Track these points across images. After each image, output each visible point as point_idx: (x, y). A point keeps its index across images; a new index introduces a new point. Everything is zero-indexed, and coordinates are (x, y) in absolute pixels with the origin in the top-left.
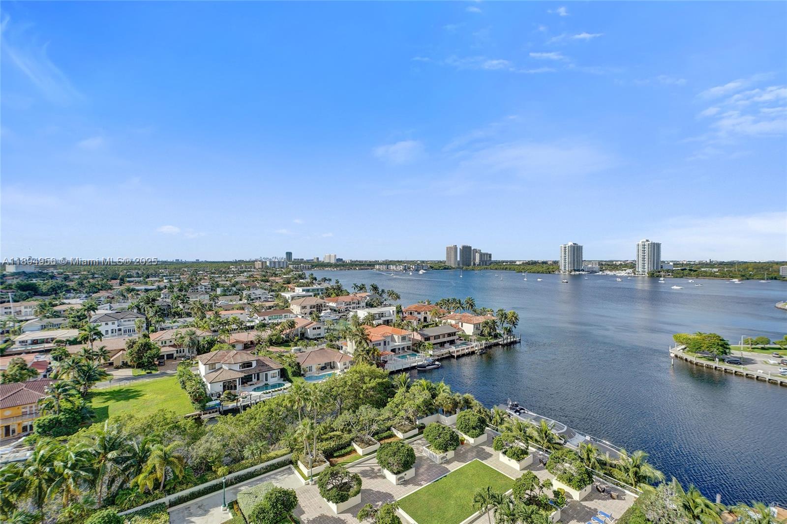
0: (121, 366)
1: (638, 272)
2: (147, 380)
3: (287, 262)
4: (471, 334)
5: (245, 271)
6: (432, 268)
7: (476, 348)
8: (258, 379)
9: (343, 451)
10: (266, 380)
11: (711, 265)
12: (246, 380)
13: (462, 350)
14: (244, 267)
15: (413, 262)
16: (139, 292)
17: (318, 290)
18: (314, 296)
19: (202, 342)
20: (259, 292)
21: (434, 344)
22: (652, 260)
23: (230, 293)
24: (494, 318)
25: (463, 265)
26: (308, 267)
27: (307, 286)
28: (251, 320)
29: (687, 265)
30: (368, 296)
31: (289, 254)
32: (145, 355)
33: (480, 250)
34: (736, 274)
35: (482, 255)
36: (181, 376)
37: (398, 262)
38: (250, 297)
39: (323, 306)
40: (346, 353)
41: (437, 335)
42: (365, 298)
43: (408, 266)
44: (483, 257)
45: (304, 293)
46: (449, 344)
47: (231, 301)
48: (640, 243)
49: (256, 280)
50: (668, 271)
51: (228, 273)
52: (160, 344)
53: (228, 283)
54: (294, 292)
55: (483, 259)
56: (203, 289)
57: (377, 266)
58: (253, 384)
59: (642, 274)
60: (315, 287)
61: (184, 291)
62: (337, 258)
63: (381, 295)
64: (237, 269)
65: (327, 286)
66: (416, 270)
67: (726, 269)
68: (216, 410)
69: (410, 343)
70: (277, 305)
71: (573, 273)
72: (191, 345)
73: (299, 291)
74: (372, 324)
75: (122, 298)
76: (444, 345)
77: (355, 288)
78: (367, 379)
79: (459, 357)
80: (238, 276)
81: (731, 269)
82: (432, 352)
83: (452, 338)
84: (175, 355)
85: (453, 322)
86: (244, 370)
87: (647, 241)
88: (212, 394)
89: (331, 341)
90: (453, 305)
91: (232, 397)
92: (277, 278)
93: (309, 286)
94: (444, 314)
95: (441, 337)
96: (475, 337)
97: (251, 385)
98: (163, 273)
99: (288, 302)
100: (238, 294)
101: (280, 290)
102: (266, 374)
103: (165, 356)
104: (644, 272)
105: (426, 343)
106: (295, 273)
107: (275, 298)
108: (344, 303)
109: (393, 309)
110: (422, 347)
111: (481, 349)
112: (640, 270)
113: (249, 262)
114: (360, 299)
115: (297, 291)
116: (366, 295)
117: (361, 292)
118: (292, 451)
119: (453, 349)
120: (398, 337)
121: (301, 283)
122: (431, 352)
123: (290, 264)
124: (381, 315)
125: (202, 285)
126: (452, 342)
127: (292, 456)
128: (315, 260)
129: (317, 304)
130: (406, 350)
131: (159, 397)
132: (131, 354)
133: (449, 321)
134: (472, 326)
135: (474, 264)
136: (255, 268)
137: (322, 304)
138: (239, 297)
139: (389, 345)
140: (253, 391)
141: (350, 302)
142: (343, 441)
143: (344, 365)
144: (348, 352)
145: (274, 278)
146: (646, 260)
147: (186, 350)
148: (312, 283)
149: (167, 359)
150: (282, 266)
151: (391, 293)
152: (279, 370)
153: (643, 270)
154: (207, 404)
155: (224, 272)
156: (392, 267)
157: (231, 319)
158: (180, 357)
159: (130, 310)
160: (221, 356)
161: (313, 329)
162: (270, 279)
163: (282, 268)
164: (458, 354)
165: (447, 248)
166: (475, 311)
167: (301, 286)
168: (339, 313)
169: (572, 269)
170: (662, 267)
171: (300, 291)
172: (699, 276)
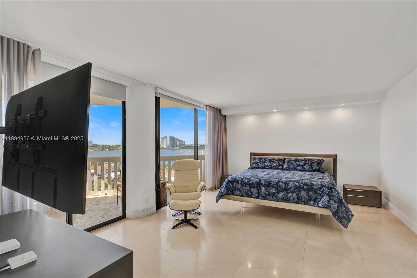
25: (171, 146)
35: (180, 141)
44: (181, 143)
55: (181, 144)
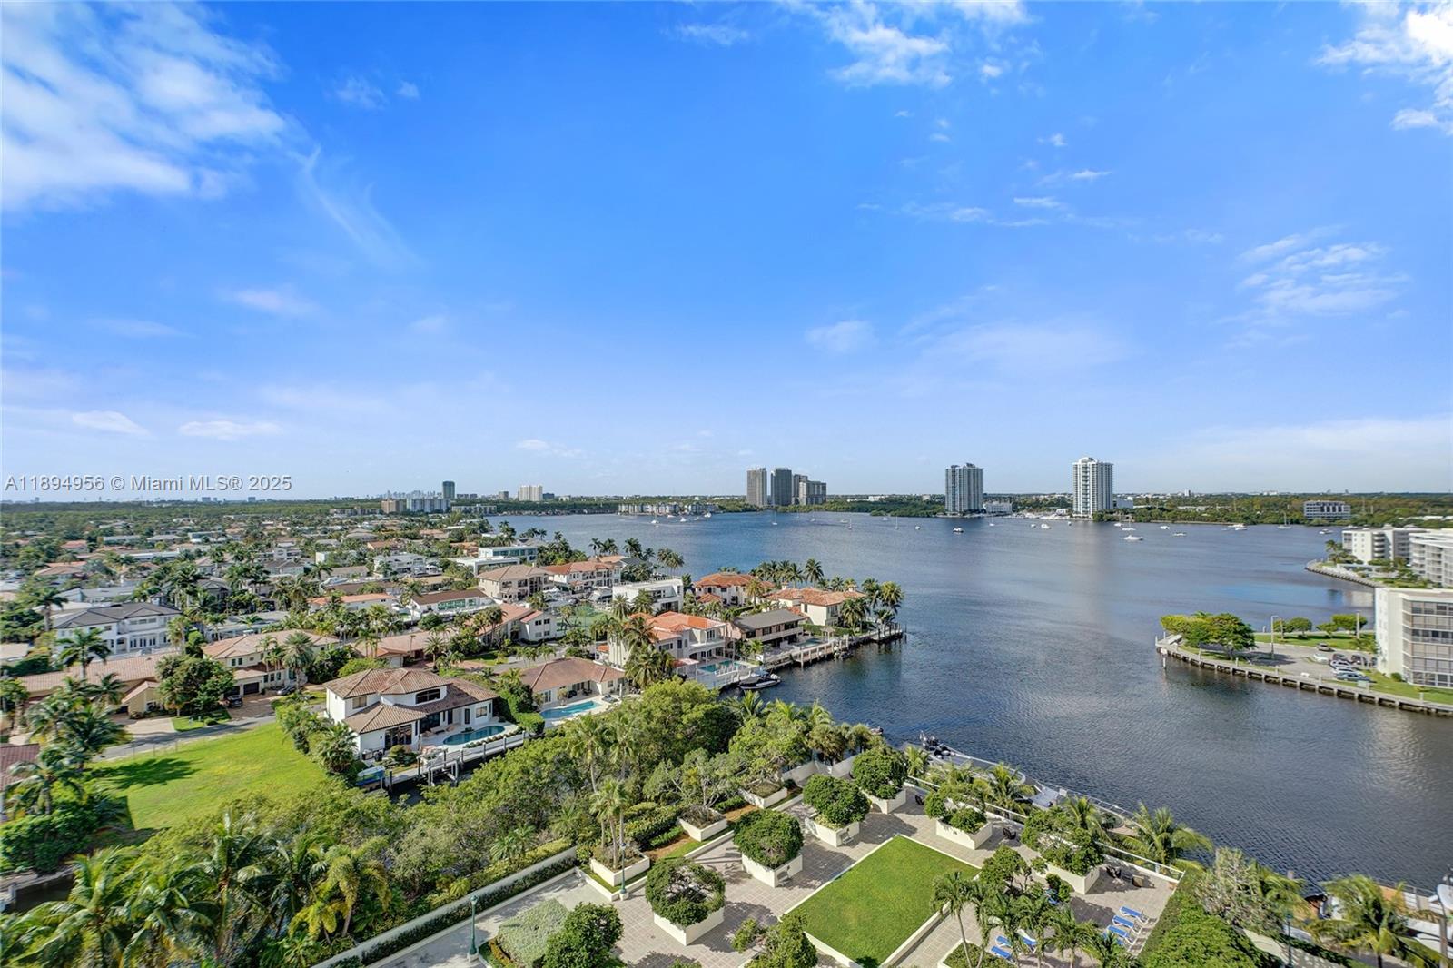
0: (145, 713)
1: (1077, 513)
2: (211, 738)
3: (447, 501)
4: (824, 625)
5: (364, 519)
6: (722, 508)
7: (836, 649)
8: (450, 721)
9: (666, 836)
10: (467, 721)
11: (1192, 500)
12: (427, 725)
13: (812, 652)
14: (359, 512)
15: (689, 500)
16: (146, 565)
17: (523, 551)
18: (521, 563)
19: (319, 658)
20: (405, 558)
21: (764, 643)
22: (1100, 493)
23: (346, 562)
24: (859, 595)
25: (777, 502)
26: (490, 508)
27: (500, 545)
28: (402, 611)
29: (1155, 500)
30: (624, 560)
31: (449, 486)
32: (202, 687)
33: (807, 477)
34: (1235, 515)
35: (810, 485)
36: (291, 725)
37: (660, 498)
38: (390, 569)
39: (542, 580)
40: (608, 665)
41: (767, 628)
42: (618, 563)
43: (678, 506)
44: (812, 489)
45: (501, 558)
46: (787, 642)
47: (354, 576)
48: (1080, 463)
49: (393, 536)
50: (1125, 512)
51: (328, 524)
52: (229, 664)
53: (333, 542)
54: (476, 556)
55: (811, 493)
56: (285, 556)
57: (623, 507)
58: (443, 731)
59: (1084, 517)
60: (515, 546)
61: (246, 560)
62: (544, 493)
63: (645, 559)
64: (344, 516)
65: (539, 545)
66: (696, 514)
67: (1218, 507)
68: (377, 784)
69: (721, 644)
70: (450, 583)
71: (968, 516)
72: (300, 663)
73: (486, 554)
74: (651, 610)
75: (105, 576)
76: (779, 645)
77: (595, 548)
78: (686, 706)
79: (807, 664)
80: (353, 529)
81: (1227, 507)
82: (762, 656)
83: (792, 632)
84: (262, 686)
85: (790, 604)
86: (425, 706)
87: (1091, 459)
88: (364, 756)
89: (576, 643)
90: (783, 575)
91: (407, 758)
92: (435, 531)
93: (504, 545)
94: (769, 591)
95: (774, 630)
96: (831, 629)
97: (437, 733)
98: (182, 525)
99: (472, 576)
100: (364, 564)
101: (447, 554)
102: (467, 712)
103: (242, 689)
104: (1087, 512)
105: (751, 642)
106: (468, 521)
107: (440, 569)
108: (581, 574)
109: (676, 583)
110: (743, 649)
111: (844, 650)
112: (1081, 509)
113: (366, 500)
114: (610, 567)
115: (483, 555)
116: (620, 559)
117: (607, 553)
118: (574, 844)
119: (796, 650)
120: (702, 632)
121: (485, 539)
122: (761, 658)
123: (453, 505)
124: (658, 595)
125: (280, 547)
126: (792, 639)
127: (579, 851)
128: (502, 497)
129: (532, 578)
130: (714, 655)
131: (249, 767)
132: (170, 687)
133: (782, 601)
134: (825, 609)
135: (797, 502)
136: (381, 513)
137: (539, 578)
138: (365, 569)
139: (686, 646)
140: (444, 743)
141: (592, 573)
142: (663, 818)
143: (609, 686)
144: (611, 664)
145: (428, 532)
146: (1090, 492)
147: (285, 674)
148: (511, 539)
149: (245, 694)
150: (437, 508)
151: (666, 555)
152: (491, 701)
153: (1084, 509)
154: (360, 774)
155: (320, 522)
156: (650, 508)
157: (369, 611)
158: (272, 689)
159: (136, 600)
160: (376, 680)
161: (536, 623)
162: (421, 532)
163: (438, 512)
164: (807, 659)
165: (749, 473)
166: (823, 583)
167: (487, 546)
168: (574, 593)
169: (966, 508)
170: (1115, 505)
171: (488, 555)
172: (1177, 520)
